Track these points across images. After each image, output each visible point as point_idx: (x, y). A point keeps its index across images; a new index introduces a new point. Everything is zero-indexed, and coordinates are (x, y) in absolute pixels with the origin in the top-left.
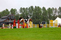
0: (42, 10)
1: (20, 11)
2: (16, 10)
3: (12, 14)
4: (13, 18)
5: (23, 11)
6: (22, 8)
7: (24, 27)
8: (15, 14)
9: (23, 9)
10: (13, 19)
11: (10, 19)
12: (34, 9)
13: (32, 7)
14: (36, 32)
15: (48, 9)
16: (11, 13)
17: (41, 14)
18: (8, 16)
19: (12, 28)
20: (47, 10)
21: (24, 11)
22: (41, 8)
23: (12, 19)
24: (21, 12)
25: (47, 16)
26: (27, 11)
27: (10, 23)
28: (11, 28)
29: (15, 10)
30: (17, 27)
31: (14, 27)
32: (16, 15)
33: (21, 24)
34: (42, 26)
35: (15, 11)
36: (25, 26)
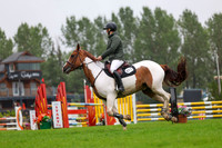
0: (179, 29)
1: (68, 38)
2: (45, 31)
3: (27, 54)
4: (31, 72)
5: (82, 36)
6: (73, 18)
7: (92, 122)
8: (42, 52)
9: (80, 23)
10: (34, 80)
11: (16, 80)
12: (137, 23)
13: (126, 14)
14: (159, 141)
15: (210, 23)
16: (20, 50)
17: (174, 50)
18: (7, 65)
19: (34, 126)
20: (203, 25)
21: (89, 36)
22: (172, 19)
23: (27, 82)
24: (69, 44)
25: (208, 56)
26: (100, 36)
27: (18, 101)
28: (28, 127)
29: (37, 30)
30: (58, 123)
31: (43, 120)
32: (46, 56)
33: (74, 106)
34: (187, 114)
35: (39, 39)
36: (98, 115)
